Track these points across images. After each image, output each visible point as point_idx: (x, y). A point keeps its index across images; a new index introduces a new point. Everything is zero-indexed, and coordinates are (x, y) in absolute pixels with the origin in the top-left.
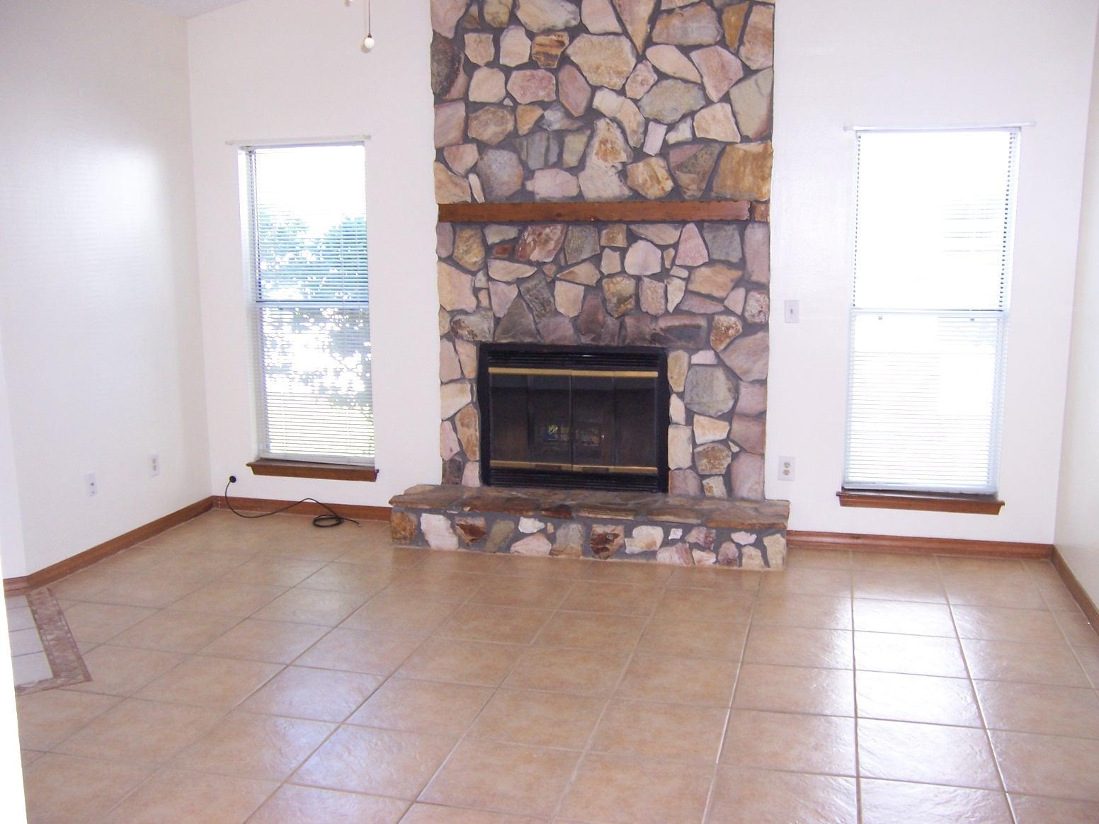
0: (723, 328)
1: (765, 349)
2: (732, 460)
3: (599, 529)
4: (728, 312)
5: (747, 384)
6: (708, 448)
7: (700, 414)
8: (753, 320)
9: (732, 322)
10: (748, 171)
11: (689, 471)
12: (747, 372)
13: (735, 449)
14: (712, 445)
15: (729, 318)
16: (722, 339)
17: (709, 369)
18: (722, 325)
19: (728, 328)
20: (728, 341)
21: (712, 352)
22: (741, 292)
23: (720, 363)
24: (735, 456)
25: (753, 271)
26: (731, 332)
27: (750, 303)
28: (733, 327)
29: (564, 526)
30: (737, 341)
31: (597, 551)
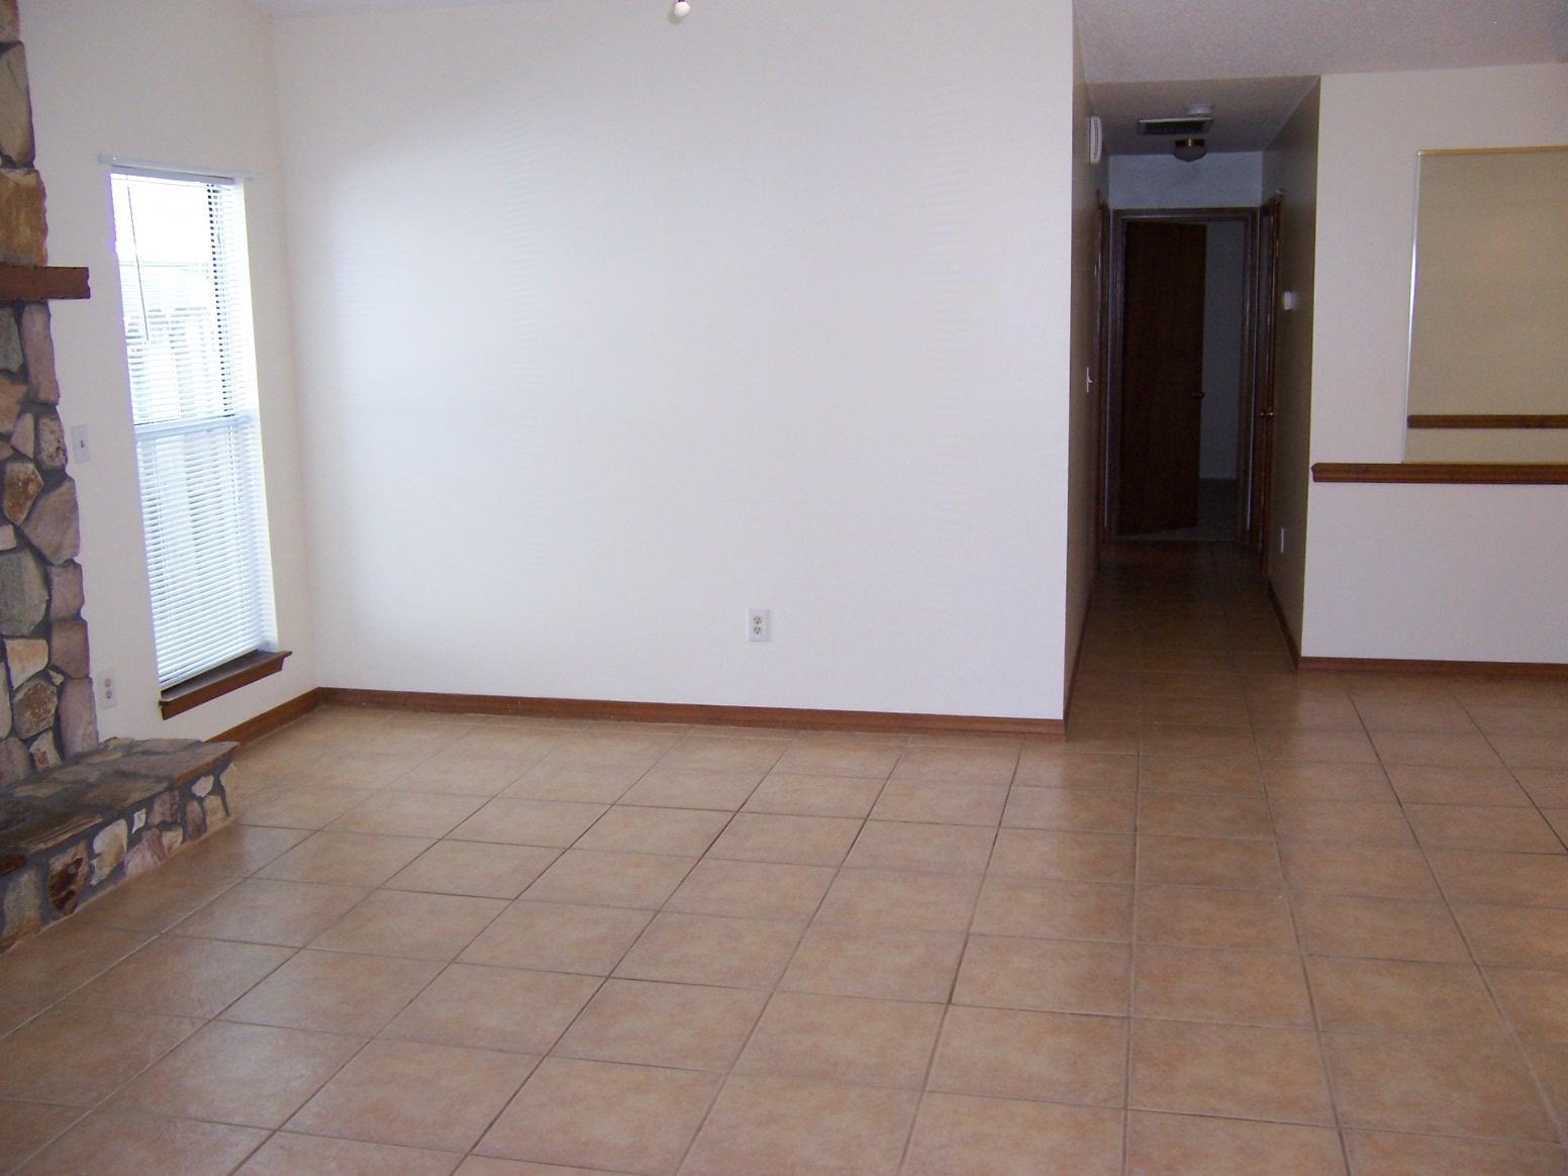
0: (20, 484)
1: (73, 507)
2: (59, 698)
3: (58, 864)
4: (18, 456)
5: (59, 570)
6: (29, 690)
7: (13, 637)
8: (52, 464)
9: (29, 472)
10: (22, 216)
11: (12, 739)
12: (58, 549)
13: (58, 679)
14: (32, 684)
15: (25, 465)
16: (21, 502)
17: (13, 556)
18: (19, 480)
19: (26, 483)
20: (29, 503)
21: (11, 527)
22: (28, 420)
23: (24, 542)
24: (61, 690)
25: (40, 384)
26: (32, 488)
27: (45, 438)
28: (32, 480)
29: (11, 885)
30: (41, 503)
31: (61, 905)
